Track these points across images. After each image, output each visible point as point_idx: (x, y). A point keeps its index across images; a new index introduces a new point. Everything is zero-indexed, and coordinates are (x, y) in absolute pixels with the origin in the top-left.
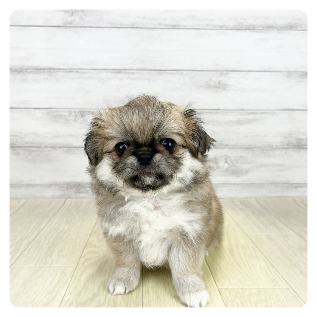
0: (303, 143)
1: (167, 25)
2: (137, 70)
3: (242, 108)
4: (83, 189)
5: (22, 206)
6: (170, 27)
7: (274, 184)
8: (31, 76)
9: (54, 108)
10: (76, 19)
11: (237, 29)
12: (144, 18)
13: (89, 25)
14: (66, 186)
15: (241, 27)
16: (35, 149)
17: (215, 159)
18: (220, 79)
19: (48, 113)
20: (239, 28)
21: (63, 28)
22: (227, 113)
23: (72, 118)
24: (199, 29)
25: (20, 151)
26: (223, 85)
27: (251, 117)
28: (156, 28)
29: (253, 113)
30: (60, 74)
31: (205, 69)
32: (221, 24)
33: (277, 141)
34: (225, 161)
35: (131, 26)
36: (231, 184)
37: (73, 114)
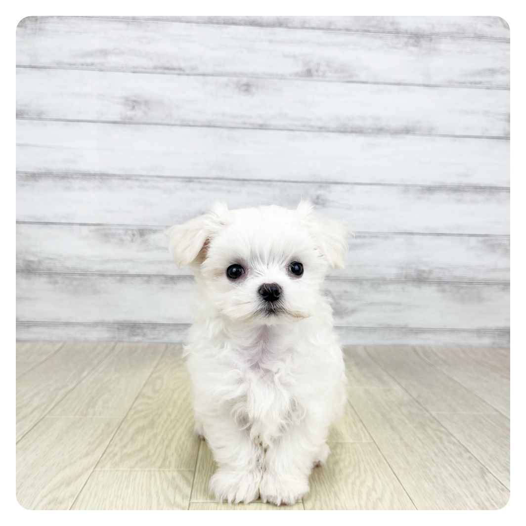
0: (425, 275)
1: (253, 125)
2: (214, 179)
4: (139, 331)
5: (58, 350)
6: (256, 127)
7: (389, 328)
8: (77, 184)
9: (106, 225)
10: (138, 114)
11: (339, 132)
12: (224, 115)
13: (154, 121)
14: (116, 326)
15: (345, 129)
16: (79, 277)
18: (319, 192)
19: (97, 230)
20: (342, 130)
21: (121, 125)
23: (129, 238)
24: (293, 130)
25: (59, 279)
26: (322, 200)
27: (358, 241)
28: (238, 128)
29: (360, 237)
30: (115, 182)
31: (300, 180)
32: (320, 124)
33: (392, 272)
35: (207, 124)
37: (130, 232)
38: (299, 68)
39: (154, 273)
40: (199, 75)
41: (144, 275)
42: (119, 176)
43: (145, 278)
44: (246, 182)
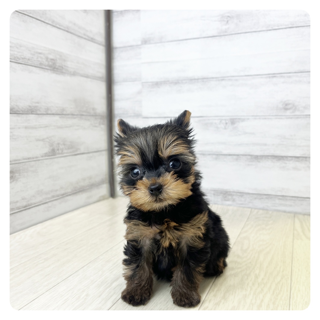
4: (230, 197)
9: (206, 117)
10: (231, 27)
14: (213, 192)
19: (200, 121)
21: (218, 37)
23: (222, 126)
30: (213, 83)
37: (224, 122)
39: (242, 153)
41: (234, 155)
42: (216, 78)
43: (235, 157)
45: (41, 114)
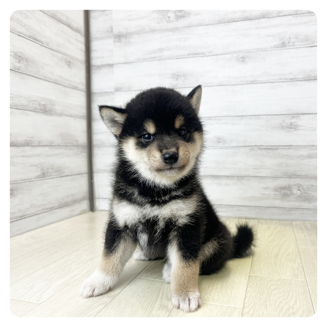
1: (247, 82)
2: (224, 117)
3: (312, 144)
6: (250, 83)
10: (180, 82)
11: (305, 80)
12: (229, 77)
15: (309, 78)
17: (289, 186)
18: (292, 121)
22: (298, 148)
24: (273, 82)
26: (294, 125)
28: (238, 84)
31: (278, 114)
32: (292, 77)
34: (298, 189)
35: (219, 84)
36: (304, 209)
38: (277, 42)
40: (214, 55)
44: (243, 117)
45: (35, 146)
